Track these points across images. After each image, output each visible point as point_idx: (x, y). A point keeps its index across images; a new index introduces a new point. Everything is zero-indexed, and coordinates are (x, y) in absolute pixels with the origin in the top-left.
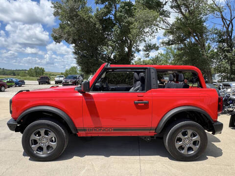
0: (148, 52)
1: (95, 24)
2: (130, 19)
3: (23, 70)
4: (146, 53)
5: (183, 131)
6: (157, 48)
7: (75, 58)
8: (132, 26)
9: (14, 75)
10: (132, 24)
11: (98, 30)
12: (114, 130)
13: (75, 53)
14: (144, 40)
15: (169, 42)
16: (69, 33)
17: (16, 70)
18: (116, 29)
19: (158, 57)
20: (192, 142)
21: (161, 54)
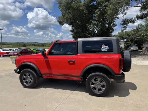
0: (125, 25)
1: (83, 10)
2: (106, 3)
3: (48, 43)
4: (124, 26)
5: (95, 78)
6: (133, 22)
7: (72, 35)
8: (107, 8)
9: (43, 46)
10: (107, 6)
11: (85, 14)
12: (59, 75)
13: (72, 31)
14: (117, 17)
15: (143, 15)
16: (67, 19)
17: (45, 43)
18: (97, 12)
19: (138, 28)
20: (101, 86)
21: (141, 26)
